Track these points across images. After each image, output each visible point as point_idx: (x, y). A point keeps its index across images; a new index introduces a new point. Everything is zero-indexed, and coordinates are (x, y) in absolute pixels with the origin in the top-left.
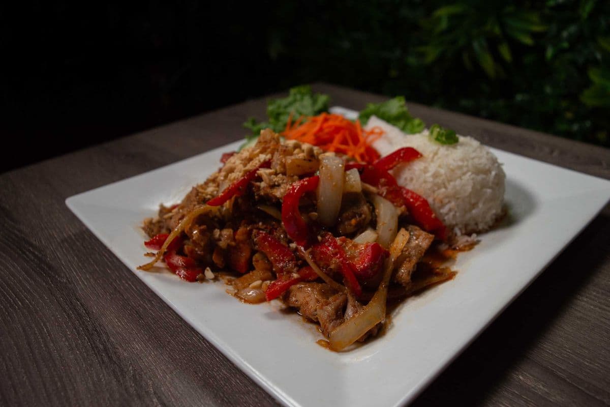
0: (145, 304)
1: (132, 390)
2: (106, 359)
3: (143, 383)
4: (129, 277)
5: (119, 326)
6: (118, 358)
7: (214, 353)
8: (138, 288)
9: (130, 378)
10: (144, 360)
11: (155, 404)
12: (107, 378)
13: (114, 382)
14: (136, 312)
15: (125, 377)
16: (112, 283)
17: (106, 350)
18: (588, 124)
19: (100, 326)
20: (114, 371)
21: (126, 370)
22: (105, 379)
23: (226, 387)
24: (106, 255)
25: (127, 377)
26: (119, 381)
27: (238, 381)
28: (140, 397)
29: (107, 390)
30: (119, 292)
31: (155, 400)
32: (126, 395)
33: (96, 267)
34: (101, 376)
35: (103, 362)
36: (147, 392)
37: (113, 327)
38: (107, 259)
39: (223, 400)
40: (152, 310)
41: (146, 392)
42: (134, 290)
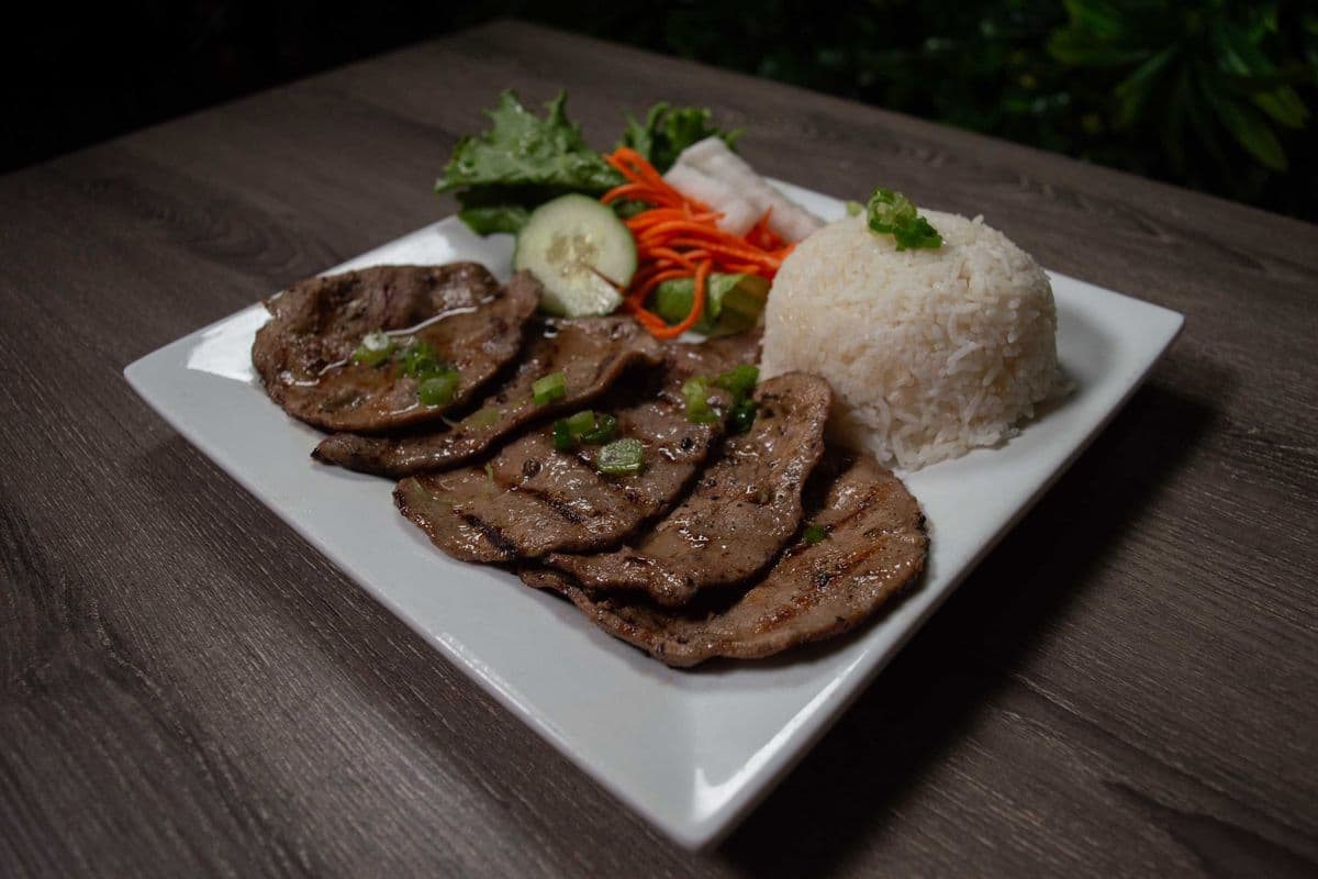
0: (100, 468)
1: (61, 616)
2: (20, 567)
3: (82, 604)
4: (75, 419)
5: (48, 509)
6: (43, 564)
7: (214, 546)
8: (91, 438)
9: (60, 597)
10: (88, 565)
11: (100, 637)
12: (19, 598)
13: (31, 605)
14: (83, 482)
15: (51, 596)
16: (42, 431)
17: (21, 550)
18: (1063, 99)
19: (14, 509)
20: (33, 586)
21: (53, 583)
22: (15, 601)
23: (227, 603)
24: (37, 381)
25: (55, 595)
26: (41, 603)
27: (250, 592)
28: (73, 626)
29: (18, 618)
30: (55, 447)
31: (101, 631)
32: (50, 624)
33: (14, 403)
34: (9, 595)
35: (15, 572)
36: (89, 619)
37: (38, 511)
38: (37, 387)
39: (220, 624)
40: (112, 478)
41: (85, 617)
42: (81, 442)
